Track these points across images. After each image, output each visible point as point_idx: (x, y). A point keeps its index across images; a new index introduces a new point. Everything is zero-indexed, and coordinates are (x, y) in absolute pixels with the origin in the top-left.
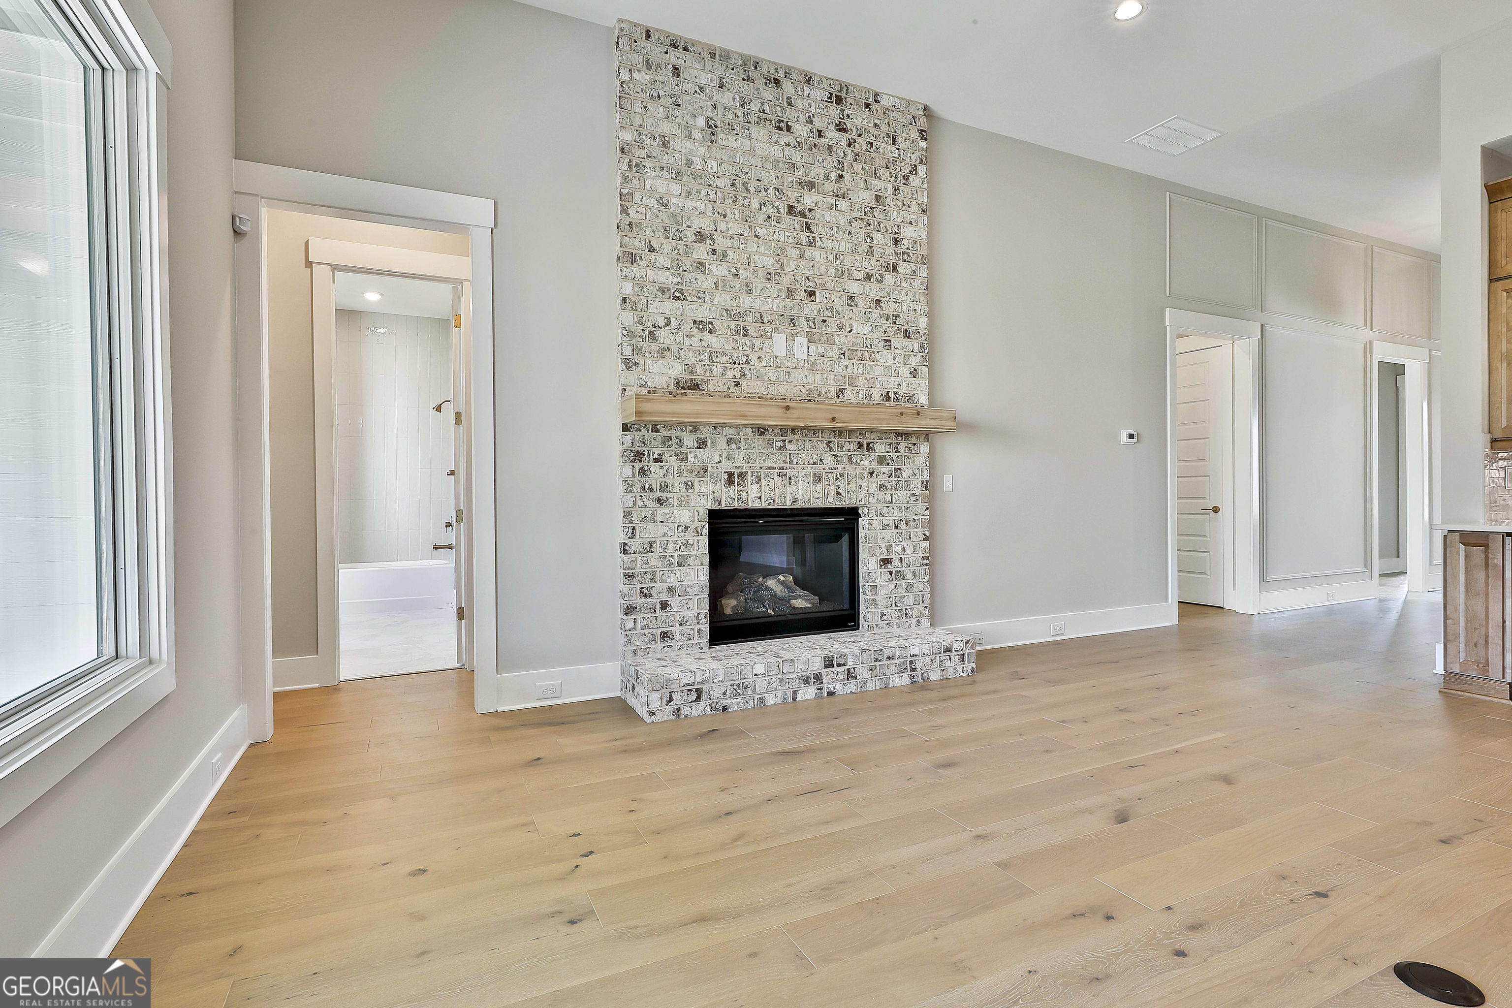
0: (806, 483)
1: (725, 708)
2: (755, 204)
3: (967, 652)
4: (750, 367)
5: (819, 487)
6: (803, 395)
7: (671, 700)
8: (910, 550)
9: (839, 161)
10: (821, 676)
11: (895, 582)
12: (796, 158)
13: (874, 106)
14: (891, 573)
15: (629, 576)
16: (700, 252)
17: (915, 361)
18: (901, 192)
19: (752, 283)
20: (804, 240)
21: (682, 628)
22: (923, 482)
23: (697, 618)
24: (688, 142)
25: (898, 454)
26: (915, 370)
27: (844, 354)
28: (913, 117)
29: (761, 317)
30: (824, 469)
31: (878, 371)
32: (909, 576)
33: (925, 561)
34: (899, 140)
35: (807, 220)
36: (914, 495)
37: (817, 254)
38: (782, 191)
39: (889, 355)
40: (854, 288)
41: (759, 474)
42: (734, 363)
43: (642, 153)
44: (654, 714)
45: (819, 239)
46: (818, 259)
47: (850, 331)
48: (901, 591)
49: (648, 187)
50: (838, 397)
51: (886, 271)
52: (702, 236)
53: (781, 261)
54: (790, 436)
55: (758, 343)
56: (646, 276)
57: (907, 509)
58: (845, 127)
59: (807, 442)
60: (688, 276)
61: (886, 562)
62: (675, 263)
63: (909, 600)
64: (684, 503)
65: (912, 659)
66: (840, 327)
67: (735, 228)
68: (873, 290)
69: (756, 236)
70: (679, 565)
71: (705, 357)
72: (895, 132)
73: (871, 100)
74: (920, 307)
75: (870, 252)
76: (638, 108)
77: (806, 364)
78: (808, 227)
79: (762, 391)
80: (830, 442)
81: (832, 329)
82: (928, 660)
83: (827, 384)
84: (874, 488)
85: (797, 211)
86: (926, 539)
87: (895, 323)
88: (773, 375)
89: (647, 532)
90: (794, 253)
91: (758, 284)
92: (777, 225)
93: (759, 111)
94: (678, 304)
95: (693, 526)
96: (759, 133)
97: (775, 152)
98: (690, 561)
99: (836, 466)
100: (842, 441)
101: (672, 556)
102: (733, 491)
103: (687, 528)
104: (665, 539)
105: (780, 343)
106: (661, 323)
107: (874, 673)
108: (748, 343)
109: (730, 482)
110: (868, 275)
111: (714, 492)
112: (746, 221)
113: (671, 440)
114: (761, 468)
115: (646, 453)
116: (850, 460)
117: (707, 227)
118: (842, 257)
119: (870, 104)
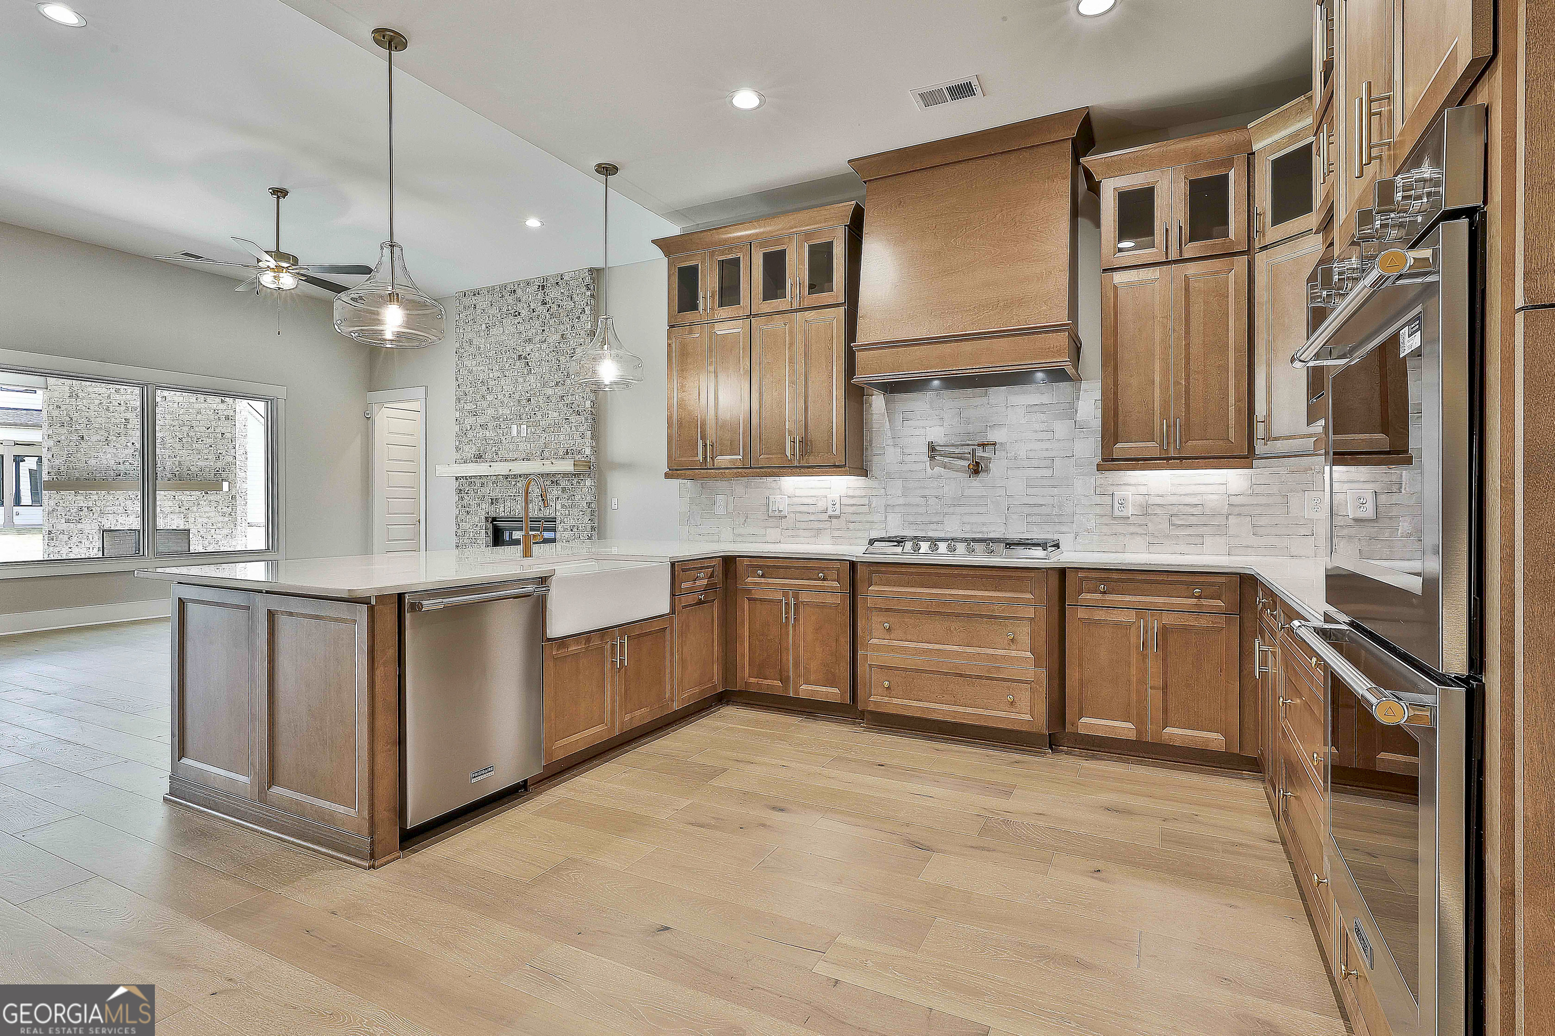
2: (504, 359)
4: (502, 444)
5: (531, 506)
6: (525, 456)
9: (543, 322)
12: (523, 329)
13: (560, 283)
16: (484, 390)
17: (582, 429)
18: (575, 328)
19: (503, 401)
20: (526, 371)
22: (587, 503)
24: (479, 339)
25: (573, 486)
26: (583, 434)
27: (544, 431)
28: (582, 279)
29: (507, 417)
30: (534, 496)
31: (562, 437)
34: (574, 296)
35: (527, 360)
36: (582, 511)
37: (532, 378)
38: (516, 349)
39: (568, 428)
40: (550, 392)
42: (496, 443)
43: (463, 351)
45: (533, 369)
46: (532, 380)
47: (548, 417)
49: (465, 366)
50: (541, 455)
52: (483, 383)
53: (516, 386)
54: (519, 479)
55: (505, 431)
56: (464, 407)
57: (578, 519)
58: (546, 301)
60: (479, 403)
62: (474, 399)
64: (476, 513)
66: (542, 416)
67: (497, 374)
68: (559, 391)
72: (572, 292)
73: (559, 280)
74: (586, 395)
75: (559, 369)
76: (461, 330)
77: (526, 439)
78: (528, 364)
79: (507, 456)
81: (539, 417)
83: (534, 449)
84: (559, 507)
87: (571, 408)
88: (511, 447)
89: (463, 527)
90: (522, 380)
91: (506, 400)
92: (514, 367)
93: (507, 311)
94: (475, 418)
95: (479, 525)
96: (506, 322)
97: (513, 329)
101: (471, 539)
102: (493, 508)
103: (477, 525)
104: (469, 530)
105: (514, 430)
106: (469, 428)
108: (501, 432)
109: (492, 503)
111: (486, 508)
112: (501, 369)
113: (472, 483)
114: (505, 496)
115: (463, 490)
116: (547, 491)
117: (486, 378)
118: (544, 376)
119: (558, 283)
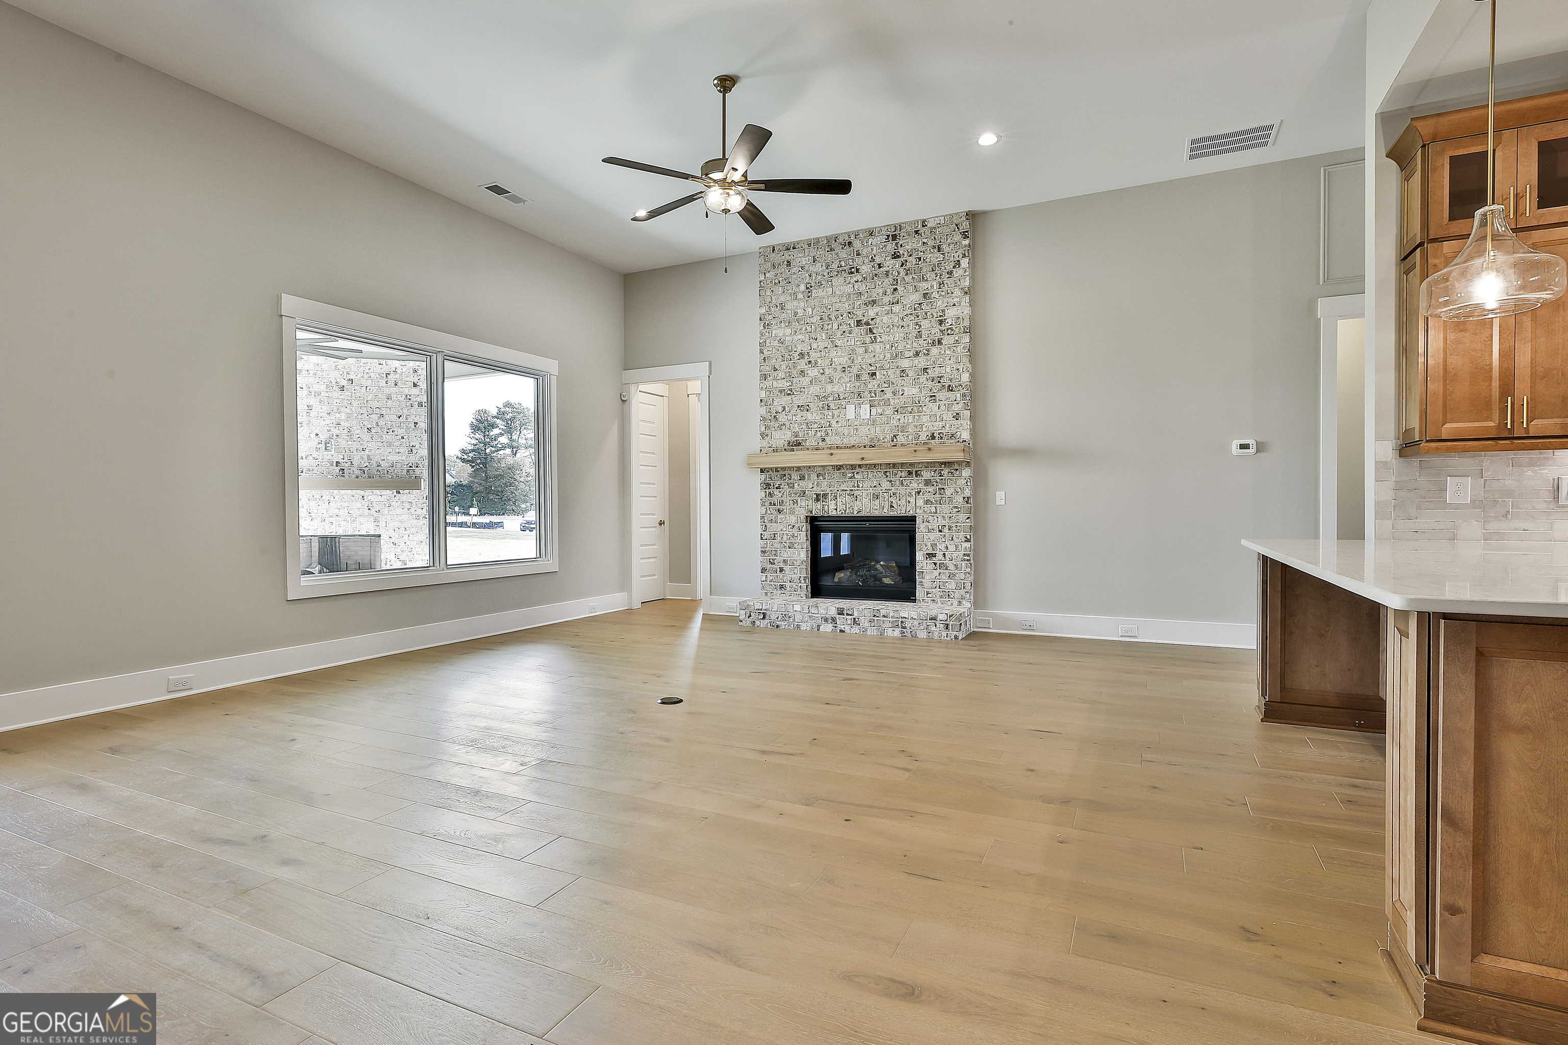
0: (868, 499)
1: (778, 627)
2: (835, 326)
3: (951, 623)
4: (831, 428)
5: (877, 502)
6: (867, 442)
7: (750, 616)
8: (952, 548)
9: (894, 279)
10: (836, 619)
11: (939, 571)
12: (863, 288)
13: (921, 231)
14: (935, 564)
15: (763, 552)
16: (802, 364)
17: (956, 408)
18: (946, 285)
19: (833, 376)
20: (868, 340)
21: (791, 584)
22: (964, 498)
23: (800, 580)
24: (795, 302)
25: (942, 477)
26: (957, 414)
27: (897, 411)
28: (956, 225)
29: (839, 395)
30: (882, 490)
31: (925, 419)
32: (951, 567)
33: (967, 558)
34: (944, 247)
35: (870, 327)
36: (956, 507)
37: (877, 347)
38: (853, 313)
39: (934, 407)
40: (905, 364)
41: (836, 494)
42: (822, 427)
43: (770, 317)
44: (742, 621)
45: (879, 337)
46: (878, 350)
47: (902, 395)
48: (944, 578)
49: (773, 335)
50: (893, 441)
51: (932, 346)
52: (802, 355)
53: (852, 358)
54: (858, 470)
55: (836, 413)
56: (772, 385)
57: (950, 517)
58: (898, 254)
59: (869, 473)
60: (795, 380)
61: (931, 556)
62: (788, 375)
63: (952, 585)
64: (792, 512)
65: (903, 620)
66: (894, 393)
67: (822, 345)
68: (921, 362)
69: (836, 346)
70: (789, 548)
71: (804, 426)
72: (941, 242)
73: (919, 227)
74: (962, 366)
75: (919, 335)
76: (768, 293)
77: (869, 421)
78: (871, 331)
79: (839, 442)
80: (886, 472)
81: (889, 395)
82: (916, 623)
83: (883, 432)
84: (920, 502)
85: (863, 322)
86: (968, 540)
87: (940, 382)
88: (846, 432)
89: (773, 527)
90: (862, 350)
91: (837, 375)
92: (849, 335)
93: (838, 267)
94: (789, 397)
95: (797, 526)
96: (838, 281)
97: (848, 289)
98: (796, 545)
99: (890, 488)
100: (895, 471)
101: (785, 542)
102: (819, 505)
103: (793, 526)
104: (781, 532)
105: (850, 412)
106: (780, 410)
107: (873, 625)
108: (830, 414)
109: (818, 500)
110: (917, 352)
111: (808, 506)
112: (830, 338)
113: (785, 476)
114: (838, 491)
115: (772, 484)
116: (902, 484)
117: (806, 349)
118: (896, 344)
119: (919, 231)
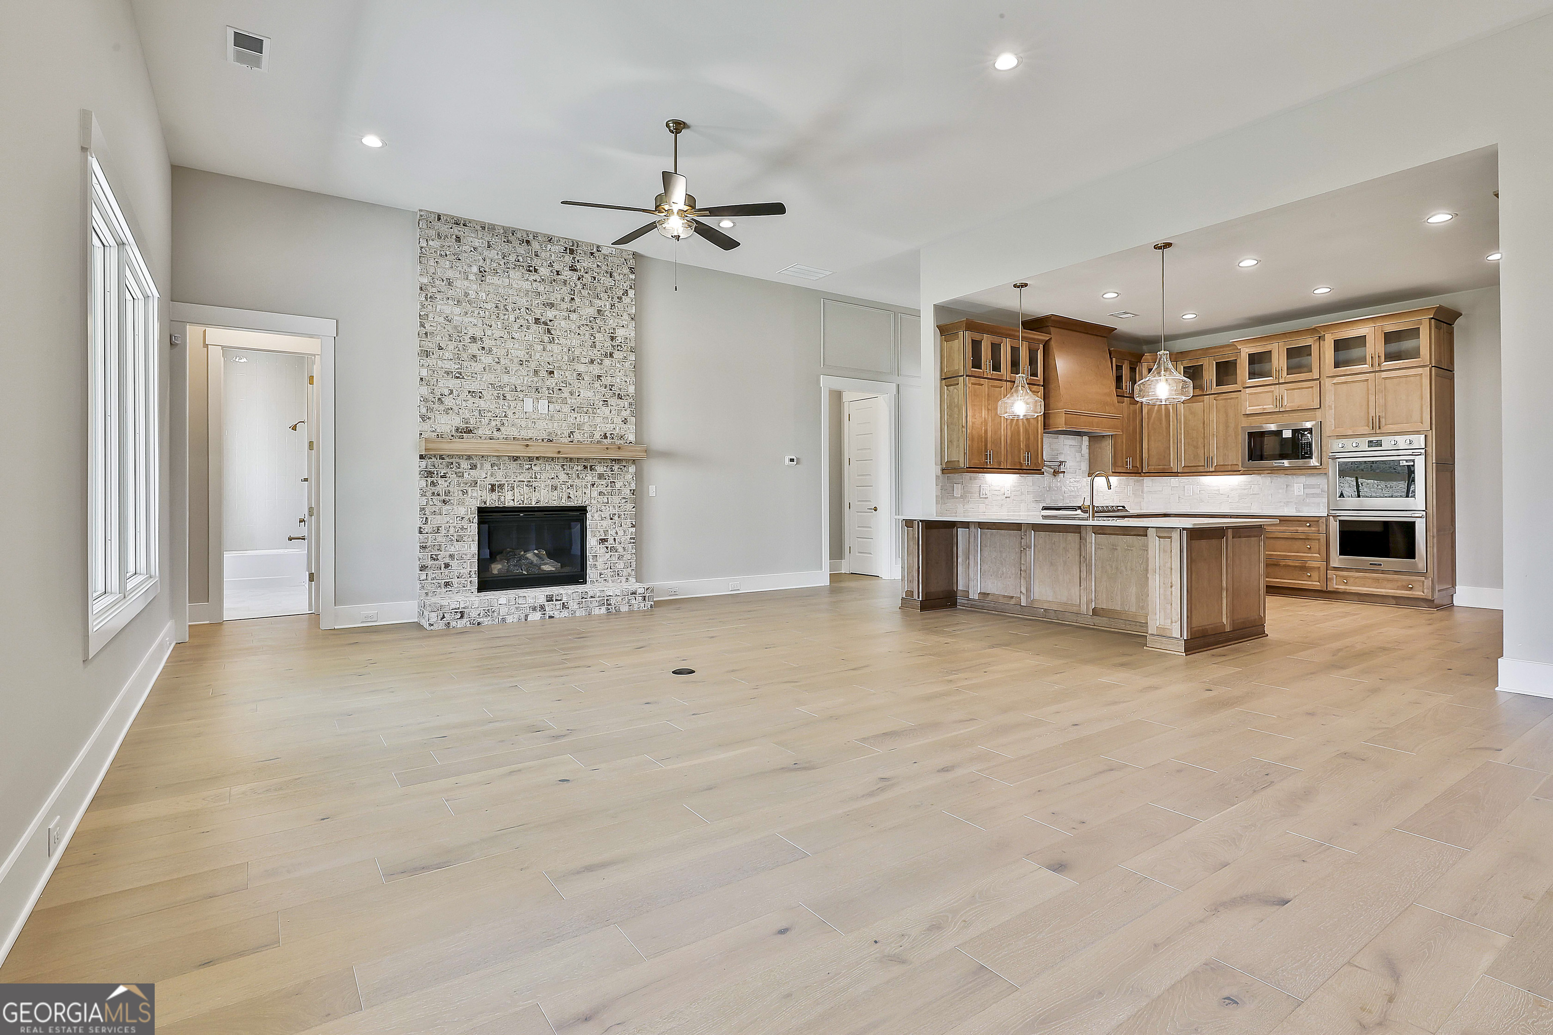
0: (546, 491)
1: (479, 624)
2: (512, 318)
3: (648, 595)
4: (507, 419)
5: (555, 493)
6: (545, 436)
7: (444, 617)
8: (621, 533)
9: (571, 289)
10: (545, 607)
11: (610, 553)
12: (541, 289)
13: (596, 254)
14: (607, 548)
15: (423, 548)
16: (474, 349)
17: (625, 414)
18: (616, 308)
19: (509, 367)
20: (546, 339)
21: (459, 579)
22: (631, 490)
23: (470, 574)
24: (466, 282)
25: (613, 472)
26: (625, 419)
27: (574, 410)
28: (625, 260)
29: (516, 387)
30: (559, 482)
31: (598, 420)
32: (620, 550)
33: (632, 541)
34: (615, 274)
35: (548, 327)
36: (624, 498)
37: (556, 348)
38: (531, 310)
39: (606, 411)
40: (581, 368)
41: (513, 485)
42: (497, 417)
43: (434, 290)
44: (433, 625)
45: (557, 339)
46: (556, 351)
47: (579, 396)
48: (615, 559)
49: (438, 310)
50: (570, 437)
51: (605, 357)
52: (474, 339)
53: (530, 353)
54: (535, 462)
55: (513, 404)
56: (437, 364)
57: (619, 507)
58: (576, 268)
59: (547, 465)
60: (465, 364)
61: (603, 541)
62: (456, 356)
63: (620, 565)
64: (461, 503)
65: (608, 598)
66: (571, 394)
67: (497, 334)
68: (596, 369)
69: (513, 338)
70: (457, 541)
71: (476, 413)
72: (612, 269)
73: (594, 250)
74: (629, 380)
75: (594, 345)
76: (432, 262)
77: (547, 416)
78: (549, 331)
79: (516, 434)
80: (563, 465)
81: (566, 394)
82: (619, 599)
83: (560, 428)
84: (595, 494)
85: (541, 322)
86: (633, 526)
87: (611, 390)
88: (523, 424)
89: (435, 521)
90: (540, 348)
91: (514, 367)
92: (527, 330)
93: (515, 261)
94: (458, 381)
95: (467, 517)
96: (515, 274)
97: (526, 285)
98: (465, 538)
99: (567, 481)
100: (572, 464)
101: (453, 536)
102: (495, 496)
103: (462, 518)
104: (447, 525)
105: (529, 404)
106: (447, 392)
107: (581, 606)
108: (506, 404)
109: (493, 489)
110: (592, 360)
111: (481, 496)
112: (506, 329)
113: (452, 464)
114: (514, 481)
115: (435, 472)
116: (578, 476)
117: (479, 334)
118: (573, 349)
119: (594, 253)
